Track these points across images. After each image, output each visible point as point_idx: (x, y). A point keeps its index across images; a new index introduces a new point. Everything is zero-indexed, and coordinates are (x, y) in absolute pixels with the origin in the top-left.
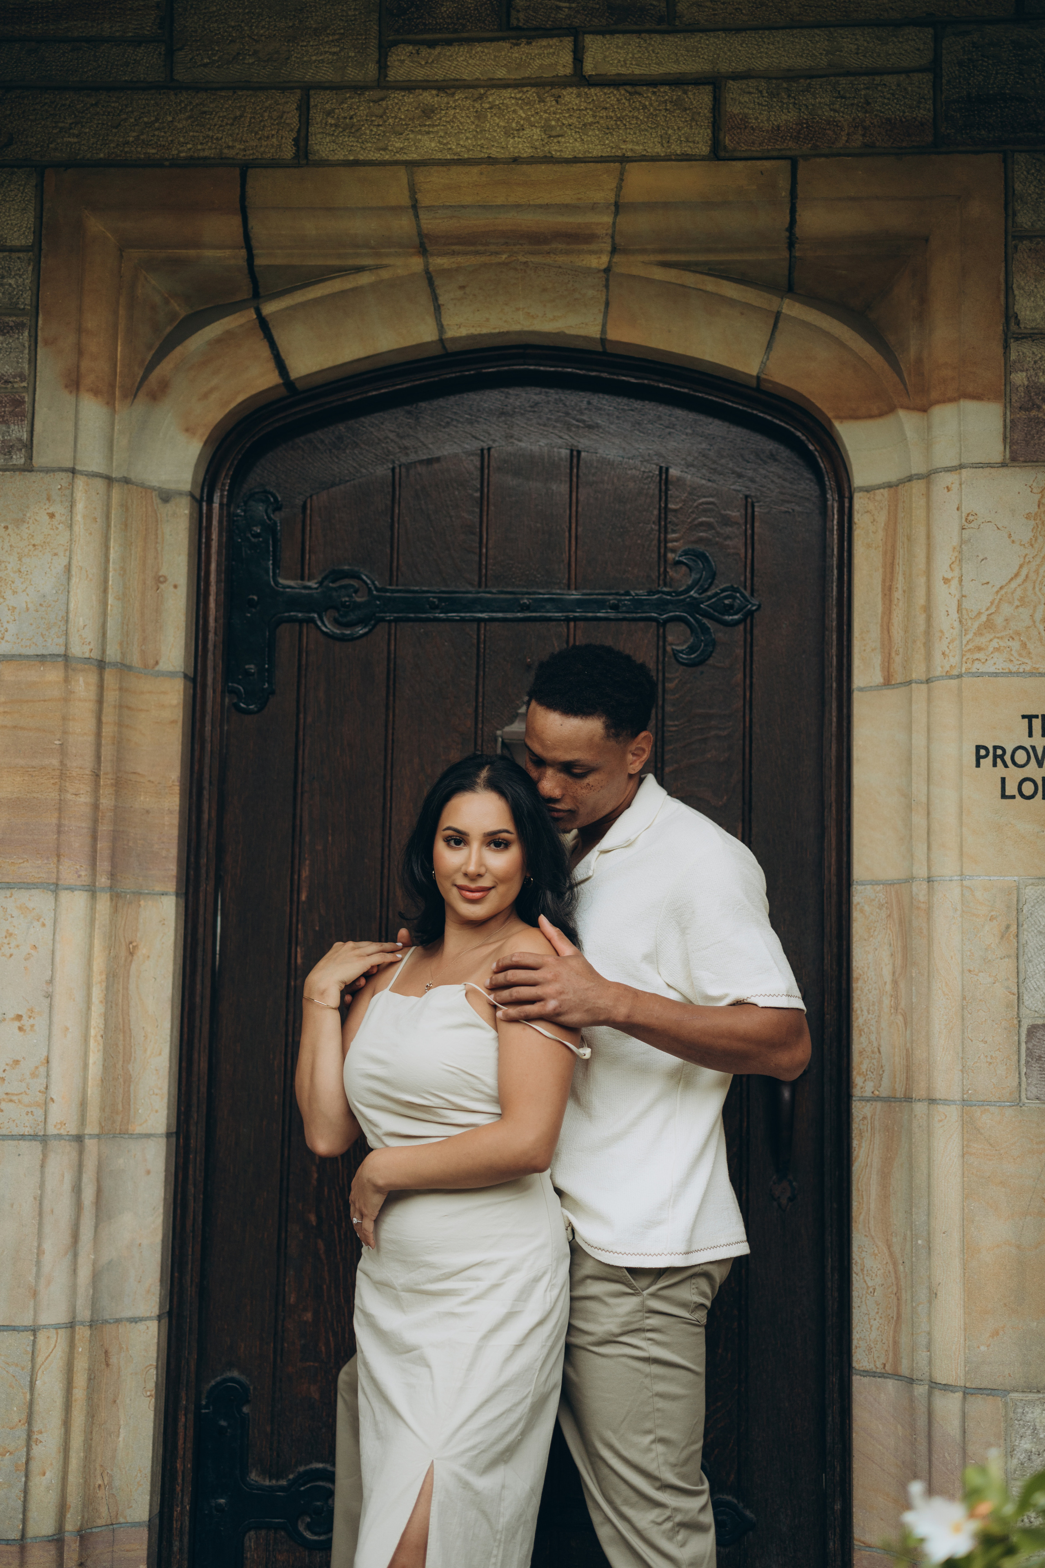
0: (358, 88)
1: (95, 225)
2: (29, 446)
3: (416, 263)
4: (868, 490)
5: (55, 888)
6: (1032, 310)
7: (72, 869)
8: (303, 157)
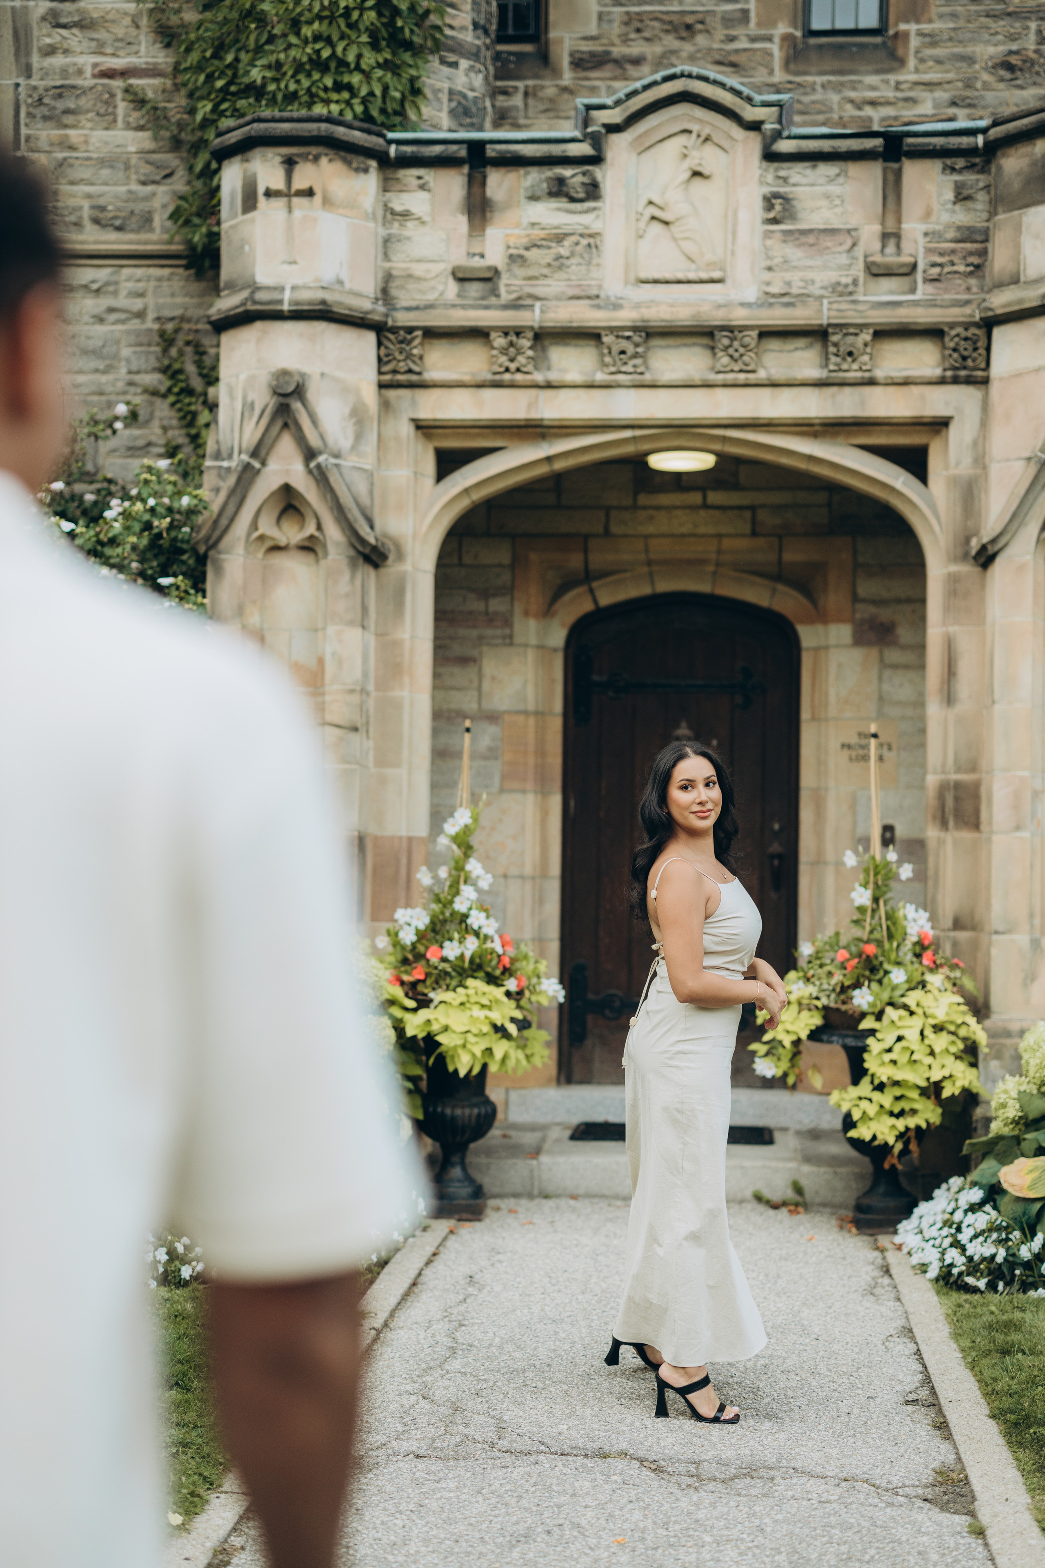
0: (626, 508)
1: (534, 557)
2: (511, 637)
3: (646, 569)
4: (808, 649)
5: (524, 791)
6: (862, 592)
7: (530, 785)
8: (607, 533)
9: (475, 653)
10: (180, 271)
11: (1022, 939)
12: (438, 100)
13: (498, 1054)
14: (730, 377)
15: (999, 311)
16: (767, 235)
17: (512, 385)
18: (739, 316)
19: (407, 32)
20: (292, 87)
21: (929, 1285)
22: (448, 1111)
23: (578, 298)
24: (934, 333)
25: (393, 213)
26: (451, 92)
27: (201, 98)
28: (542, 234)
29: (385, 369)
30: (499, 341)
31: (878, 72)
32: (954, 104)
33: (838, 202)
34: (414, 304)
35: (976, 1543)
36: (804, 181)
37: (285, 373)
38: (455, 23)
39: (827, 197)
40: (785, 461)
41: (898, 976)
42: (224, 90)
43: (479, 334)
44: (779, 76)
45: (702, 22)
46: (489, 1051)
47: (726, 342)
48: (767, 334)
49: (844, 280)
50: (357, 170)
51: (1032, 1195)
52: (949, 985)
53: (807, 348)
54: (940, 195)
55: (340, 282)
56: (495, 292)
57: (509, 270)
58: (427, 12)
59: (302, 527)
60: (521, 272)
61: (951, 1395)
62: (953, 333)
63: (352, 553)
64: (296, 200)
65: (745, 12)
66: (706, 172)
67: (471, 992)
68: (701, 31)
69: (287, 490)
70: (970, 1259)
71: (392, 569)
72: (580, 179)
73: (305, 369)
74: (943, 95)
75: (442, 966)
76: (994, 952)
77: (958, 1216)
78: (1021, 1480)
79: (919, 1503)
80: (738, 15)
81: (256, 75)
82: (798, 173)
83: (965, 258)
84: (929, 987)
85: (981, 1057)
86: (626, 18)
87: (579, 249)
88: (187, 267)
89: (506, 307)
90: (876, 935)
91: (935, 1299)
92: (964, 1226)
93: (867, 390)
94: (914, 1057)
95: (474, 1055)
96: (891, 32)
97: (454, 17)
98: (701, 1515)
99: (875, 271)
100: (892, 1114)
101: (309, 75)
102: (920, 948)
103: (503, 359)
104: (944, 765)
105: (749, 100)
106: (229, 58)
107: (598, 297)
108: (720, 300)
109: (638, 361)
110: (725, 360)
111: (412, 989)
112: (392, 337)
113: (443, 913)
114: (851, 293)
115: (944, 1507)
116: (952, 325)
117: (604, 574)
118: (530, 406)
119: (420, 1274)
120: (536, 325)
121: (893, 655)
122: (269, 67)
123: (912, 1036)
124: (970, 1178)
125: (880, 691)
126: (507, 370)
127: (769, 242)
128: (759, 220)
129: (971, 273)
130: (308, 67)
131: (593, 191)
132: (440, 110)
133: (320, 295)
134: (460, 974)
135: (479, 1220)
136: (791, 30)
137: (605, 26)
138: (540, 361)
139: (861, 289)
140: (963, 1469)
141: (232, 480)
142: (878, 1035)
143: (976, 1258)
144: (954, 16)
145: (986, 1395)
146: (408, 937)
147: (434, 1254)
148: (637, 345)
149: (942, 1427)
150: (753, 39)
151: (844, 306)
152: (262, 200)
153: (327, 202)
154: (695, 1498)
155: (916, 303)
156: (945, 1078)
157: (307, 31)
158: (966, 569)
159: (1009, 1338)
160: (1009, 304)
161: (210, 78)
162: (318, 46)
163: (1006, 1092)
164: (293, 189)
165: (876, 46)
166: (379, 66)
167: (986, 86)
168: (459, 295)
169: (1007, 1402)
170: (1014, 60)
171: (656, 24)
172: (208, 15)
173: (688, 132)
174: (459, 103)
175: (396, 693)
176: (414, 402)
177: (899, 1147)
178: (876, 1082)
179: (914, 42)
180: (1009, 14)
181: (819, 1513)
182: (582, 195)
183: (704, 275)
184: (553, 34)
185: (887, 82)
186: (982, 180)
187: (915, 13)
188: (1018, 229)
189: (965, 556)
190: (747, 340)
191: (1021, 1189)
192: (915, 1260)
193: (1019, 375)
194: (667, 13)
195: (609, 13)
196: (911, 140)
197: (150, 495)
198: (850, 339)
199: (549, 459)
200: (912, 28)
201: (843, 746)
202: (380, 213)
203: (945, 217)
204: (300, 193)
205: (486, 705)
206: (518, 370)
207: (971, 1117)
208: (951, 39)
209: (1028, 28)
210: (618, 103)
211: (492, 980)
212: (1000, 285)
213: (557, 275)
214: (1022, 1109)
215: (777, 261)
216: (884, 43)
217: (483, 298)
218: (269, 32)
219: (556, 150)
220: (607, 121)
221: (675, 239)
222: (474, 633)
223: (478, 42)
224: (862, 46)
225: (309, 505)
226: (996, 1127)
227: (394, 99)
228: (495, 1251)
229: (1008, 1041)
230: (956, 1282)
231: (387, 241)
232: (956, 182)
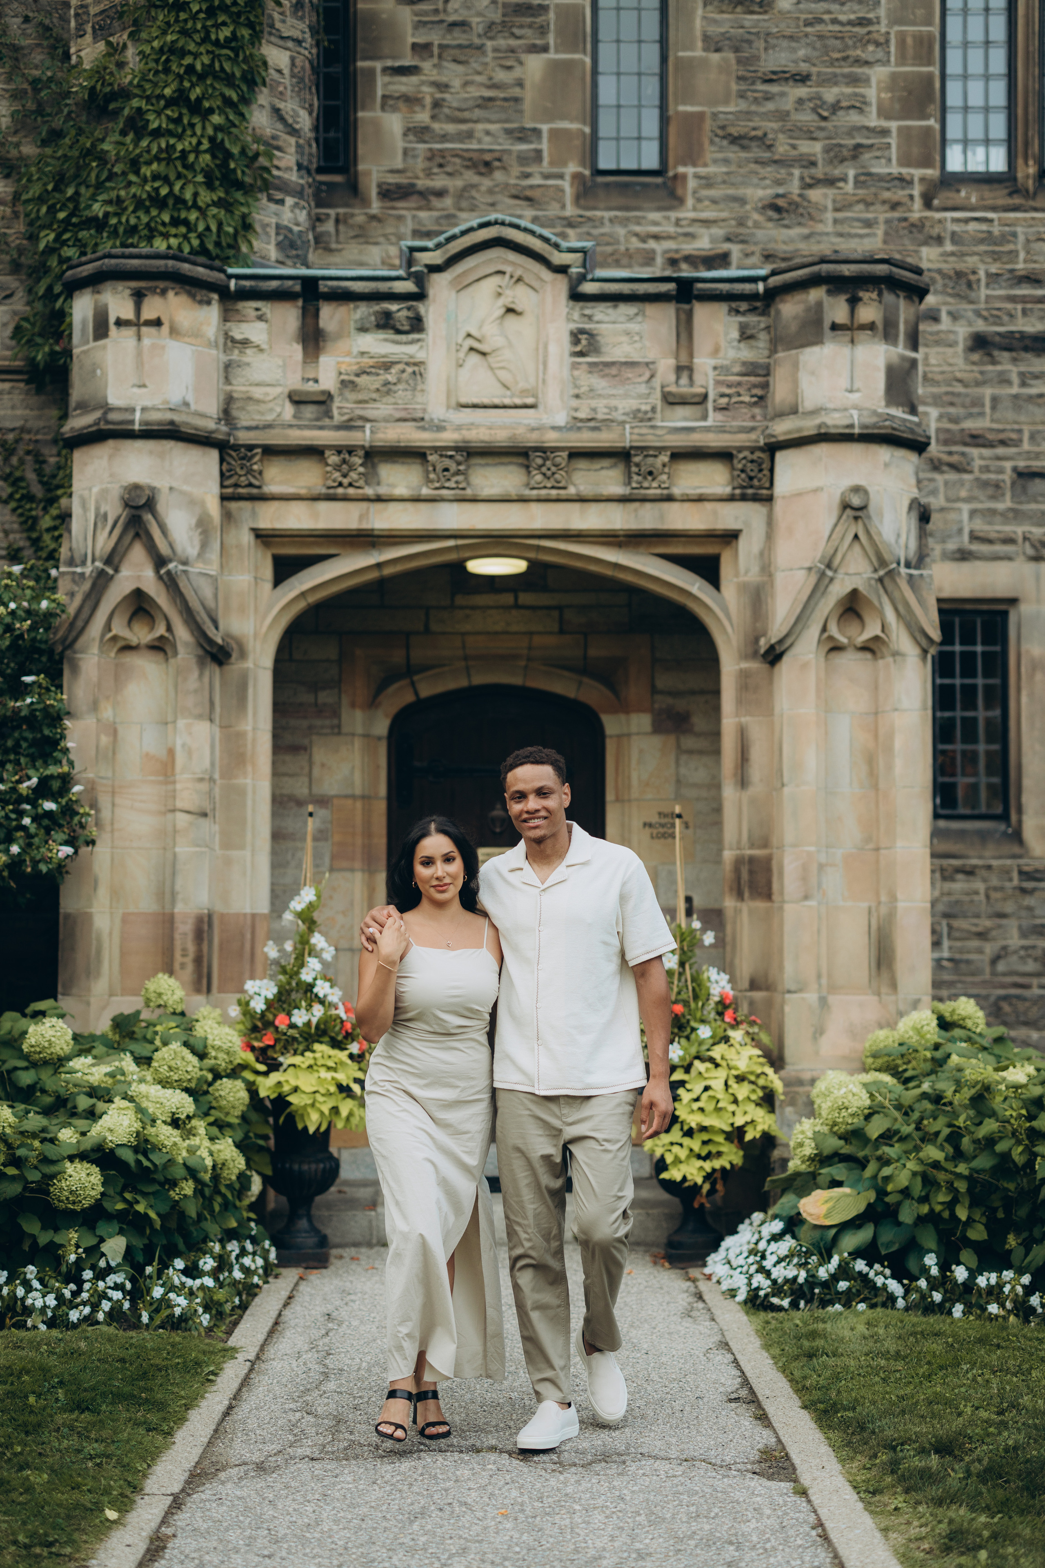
0: (444, 608)
1: (359, 652)
2: (339, 726)
3: (463, 664)
4: (611, 736)
5: (352, 870)
6: (660, 684)
7: (358, 864)
8: (427, 631)
9: (306, 742)
10: (22, 385)
11: (811, 997)
12: (267, 234)
13: (344, 1112)
14: (543, 492)
15: (781, 438)
16: (575, 366)
17: (345, 499)
18: (551, 438)
19: (239, 172)
20: (133, 221)
21: (738, 1307)
22: (296, 1167)
23: (405, 420)
24: (724, 456)
25: (233, 341)
26: (278, 227)
27: (43, 227)
28: (371, 362)
29: (227, 483)
30: (333, 459)
31: (659, 209)
32: (728, 239)
33: (637, 338)
34: (253, 424)
35: (802, 1502)
36: (606, 319)
37: (136, 487)
38: (281, 164)
39: (628, 333)
40: (593, 568)
41: (704, 1032)
42: (66, 221)
43: (314, 452)
44: (570, 211)
45: (499, 160)
46: (335, 1110)
47: (539, 461)
48: (576, 454)
49: (644, 408)
50: (201, 302)
51: (828, 1222)
52: (748, 1040)
53: (611, 467)
54: (726, 334)
55: (186, 404)
56: (328, 414)
57: (341, 394)
58: (257, 155)
59: (152, 628)
60: (352, 396)
61: (768, 1393)
62: (741, 456)
63: (200, 652)
64: (144, 330)
65: (539, 152)
66: (518, 308)
67: (318, 1055)
68: (498, 168)
69: (138, 595)
70: (774, 1282)
71: (236, 666)
72: (405, 313)
73: (156, 484)
74: (718, 232)
75: (291, 1032)
76: (787, 1009)
77: (762, 1245)
78: (832, 1454)
79: (750, 1475)
80: (532, 154)
81: (98, 209)
82: (601, 312)
83: (749, 390)
84: (732, 1041)
85: (777, 1104)
86: (429, 154)
87: (405, 375)
88: (28, 382)
89: (339, 428)
90: (684, 996)
91: (745, 1318)
92: (767, 1253)
93: (666, 505)
94: (720, 1105)
95: (322, 1113)
96: (671, 174)
97: (279, 158)
98: (569, 1490)
99: (671, 400)
100: (699, 1157)
101: (147, 212)
102: (723, 1007)
103: (337, 475)
104: (739, 842)
105: (556, 246)
106: (70, 192)
107: (422, 419)
108: (533, 423)
109: (460, 478)
110: (539, 478)
111: (263, 1054)
112: (234, 454)
113: (289, 983)
114: (650, 419)
115: (770, 1478)
116: (740, 449)
117: (424, 668)
118: (361, 518)
119: (280, 1315)
120: (367, 444)
121: (689, 742)
122: (109, 202)
123: (718, 1085)
124: (771, 1212)
125: (677, 774)
126: (340, 484)
127: (576, 373)
128: (567, 354)
129: (755, 403)
130: (147, 203)
131: (417, 324)
132: (268, 243)
133: (169, 416)
134: (306, 1039)
135: (325, 1267)
136: (580, 169)
137: (410, 161)
138: (371, 477)
139: (658, 415)
140: (784, 1448)
141: (87, 586)
142: (688, 1086)
143: (780, 1281)
144: (726, 161)
145: (797, 1391)
146: (258, 1005)
147: (290, 1298)
148: (459, 464)
149: (763, 1418)
150: (547, 177)
151: (644, 431)
152: (113, 330)
153: (174, 332)
154: (562, 1478)
155: (707, 429)
156: (747, 1123)
157: (146, 171)
158: (754, 665)
159: (814, 1344)
160: (789, 432)
161: (52, 210)
162: (156, 185)
163: (803, 1132)
164: (142, 319)
165: (657, 186)
166: (214, 204)
167: (757, 225)
168: (295, 416)
169: (817, 1395)
170: (781, 202)
171: (457, 160)
172: (48, 151)
173: (503, 273)
174: (286, 237)
175: (240, 781)
176: (254, 514)
177: (706, 1187)
178: (686, 1128)
179: (691, 184)
180: (776, 162)
181: (669, 1484)
182: (407, 328)
183: (518, 401)
184: (361, 167)
185: (668, 218)
186: (763, 321)
187: (692, 157)
188: (796, 365)
189: (755, 654)
190: (558, 460)
191: (818, 1218)
192: (724, 1287)
193: (799, 495)
194: (467, 150)
195: (414, 149)
196: (700, 285)
197: (11, 600)
198: (650, 460)
199: (379, 566)
200: (690, 170)
201: (645, 825)
202: (221, 341)
203: (732, 354)
204: (149, 323)
205: (316, 790)
206: (350, 485)
207: (769, 1158)
208: (724, 182)
209: (792, 174)
210: (438, 246)
211: (337, 1044)
212: (781, 415)
213: (385, 400)
214: (817, 1147)
215: (583, 390)
216: (664, 183)
217: (318, 419)
218: (110, 170)
219: (383, 287)
220: (429, 262)
221: (492, 369)
222: (305, 723)
223: (302, 181)
224: (645, 185)
225: (159, 608)
226: (794, 1165)
227: (227, 233)
228: (345, 1292)
229: (801, 1089)
230: (762, 1304)
231: (228, 366)
232: (740, 323)
